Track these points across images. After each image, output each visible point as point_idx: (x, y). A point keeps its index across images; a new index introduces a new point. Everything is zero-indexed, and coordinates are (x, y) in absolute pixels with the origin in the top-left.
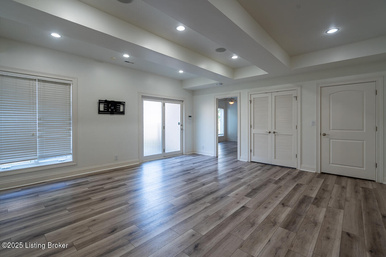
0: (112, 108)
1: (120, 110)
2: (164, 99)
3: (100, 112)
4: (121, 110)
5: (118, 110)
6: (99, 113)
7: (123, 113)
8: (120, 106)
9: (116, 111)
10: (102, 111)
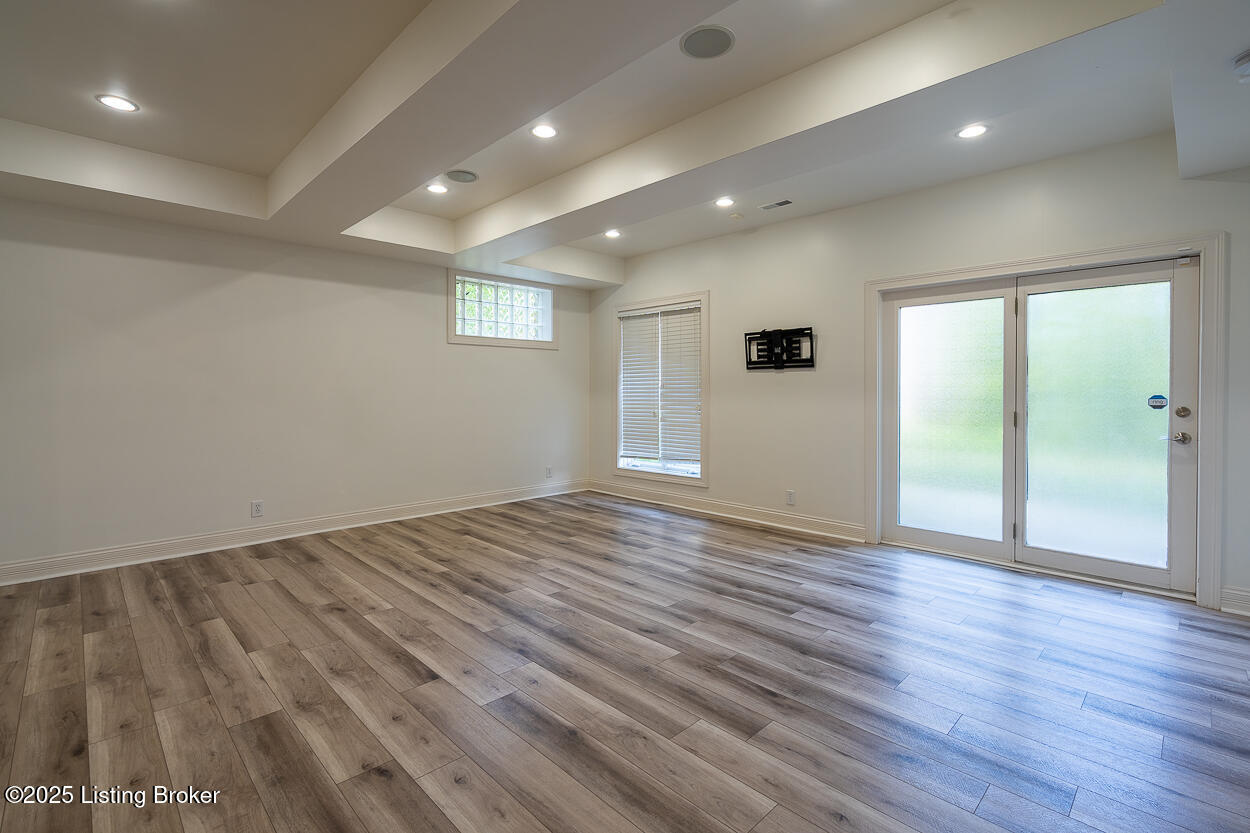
0: (776, 351)
1: (799, 355)
2: (1017, 280)
3: (751, 365)
4: (806, 354)
5: (795, 355)
6: (748, 368)
7: (810, 363)
8: (799, 342)
9: (789, 360)
10: (755, 363)
